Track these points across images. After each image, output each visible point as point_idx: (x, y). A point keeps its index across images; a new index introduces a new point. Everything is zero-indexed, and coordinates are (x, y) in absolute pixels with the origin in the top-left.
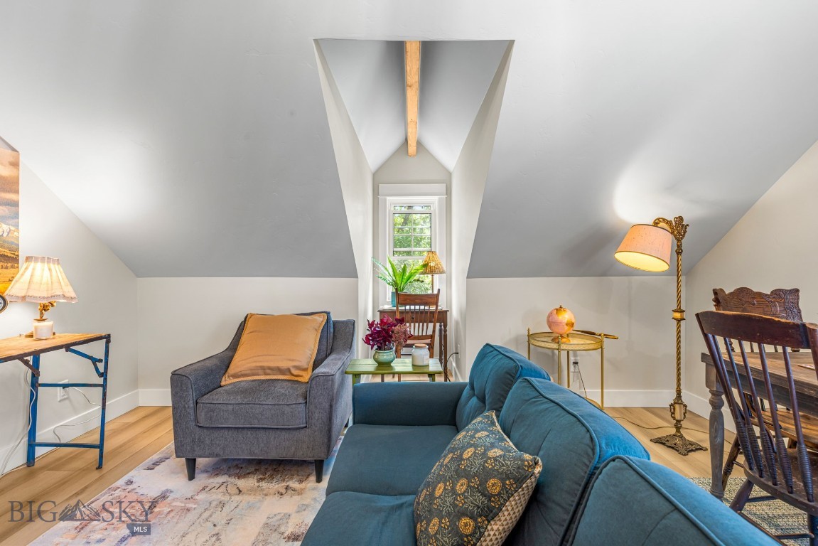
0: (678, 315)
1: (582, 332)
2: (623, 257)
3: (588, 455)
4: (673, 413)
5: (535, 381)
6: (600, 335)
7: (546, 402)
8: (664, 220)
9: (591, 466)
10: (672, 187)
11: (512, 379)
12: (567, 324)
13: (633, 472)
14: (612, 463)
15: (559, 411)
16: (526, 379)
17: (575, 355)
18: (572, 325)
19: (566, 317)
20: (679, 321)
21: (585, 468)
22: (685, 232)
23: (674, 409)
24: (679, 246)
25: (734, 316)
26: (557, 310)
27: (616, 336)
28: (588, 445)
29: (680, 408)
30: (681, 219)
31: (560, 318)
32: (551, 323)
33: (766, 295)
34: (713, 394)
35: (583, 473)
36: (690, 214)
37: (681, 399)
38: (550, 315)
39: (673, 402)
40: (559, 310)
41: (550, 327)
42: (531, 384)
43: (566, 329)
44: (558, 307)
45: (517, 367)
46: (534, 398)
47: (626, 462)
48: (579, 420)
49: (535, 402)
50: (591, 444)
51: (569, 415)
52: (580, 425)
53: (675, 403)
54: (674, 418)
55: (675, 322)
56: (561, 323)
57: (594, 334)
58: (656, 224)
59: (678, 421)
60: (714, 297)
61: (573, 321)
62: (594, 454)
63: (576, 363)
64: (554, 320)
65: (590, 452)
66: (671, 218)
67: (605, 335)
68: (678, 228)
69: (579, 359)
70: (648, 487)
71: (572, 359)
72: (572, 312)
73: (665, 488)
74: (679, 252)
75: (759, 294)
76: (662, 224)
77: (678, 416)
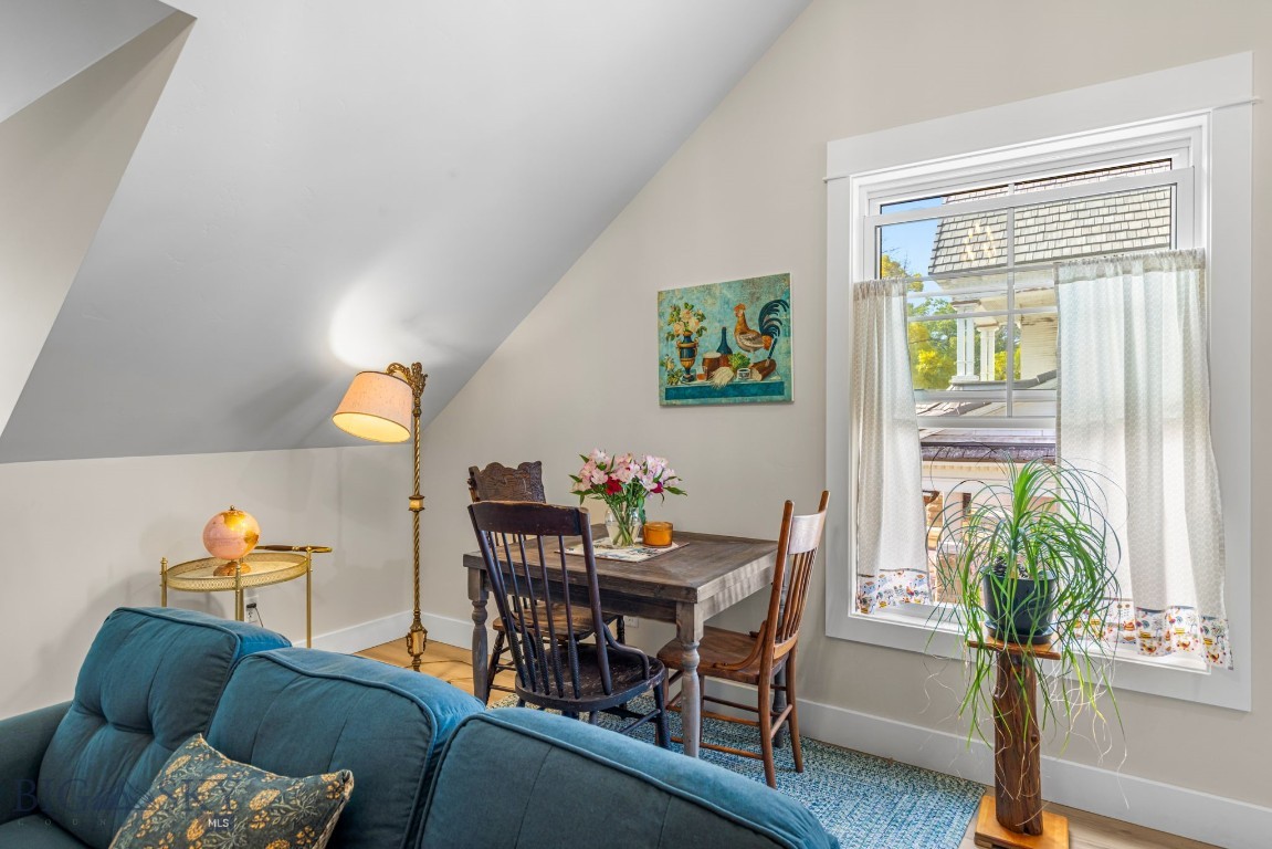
0: (416, 504)
1: (267, 548)
2: (344, 421)
3: (421, 733)
4: (410, 647)
5: (277, 654)
6: (303, 549)
7: (318, 683)
8: (401, 366)
9: (431, 747)
10: (409, 321)
11: (224, 664)
12: (246, 540)
13: (495, 729)
14: (463, 728)
15: (352, 688)
16: (261, 657)
17: (251, 594)
18: (256, 538)
19: (243, 526)
20: (417, 512)
21: (421, 754)
22: (424, 385)
23: (412, 641)
24: (417, 405)
25: (515, 506)
26: (225, 515)
27: (330, 547)
28: (420, 721)
29: (419, 637)
30: (418, 366)
31: (233, 529)
32: (211, 542)
33: (515, 470)
34: (476, 607)
35: (416, 762)
36: (430, 359)
37: (420, 624)
38: (214, 523)
39: (409, 631)
40: (230, 514)
41: (210, 549)
42: (274, 661)
43: (245, 549)
44: (227, 510)
45: (231, 639)
46: (291, 683)
47: (482, 720)
48: (393, 691)
49: (295, 689)
50: (423, 718)
51: (371, 690)
52: (397, 697)
53: (413, 631)
54: (411, 654)
55: (412, 514)
56: (235, 539)
57: (289, 549)
58: (390, 372)
59: (417, 657)
60: (469, 477)
61: (257, 533)
62: (430, 728)
63: (252, 606)
64: (218, 535)
65: (424, 728)
66: (408, 365)
67: (313, 548)
68: (416, 378)
69: (257, 598)
70: (518, 737)
71: (247, 601)
72: (254, 517)
73: (535, 729)
74: (417, 414)
75: (509, 469)
76: (398, 373)
77: (416, 650)
